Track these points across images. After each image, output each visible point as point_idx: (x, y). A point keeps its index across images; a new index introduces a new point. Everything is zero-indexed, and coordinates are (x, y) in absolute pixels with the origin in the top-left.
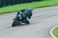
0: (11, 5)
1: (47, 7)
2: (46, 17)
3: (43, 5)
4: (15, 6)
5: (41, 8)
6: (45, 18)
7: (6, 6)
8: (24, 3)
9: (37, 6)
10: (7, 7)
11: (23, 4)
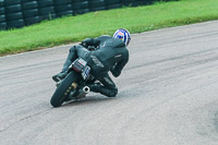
0: (74, 15)
1: (208, 20)
2: (207, 61)
3: (192, 15)
4: (89, 16)
5: (186, 23)
6: (200, 62)
7: (53, 18)
8: (120, 7)
9: (173, 18)
10: (57, 21)
11: (118, 10)
